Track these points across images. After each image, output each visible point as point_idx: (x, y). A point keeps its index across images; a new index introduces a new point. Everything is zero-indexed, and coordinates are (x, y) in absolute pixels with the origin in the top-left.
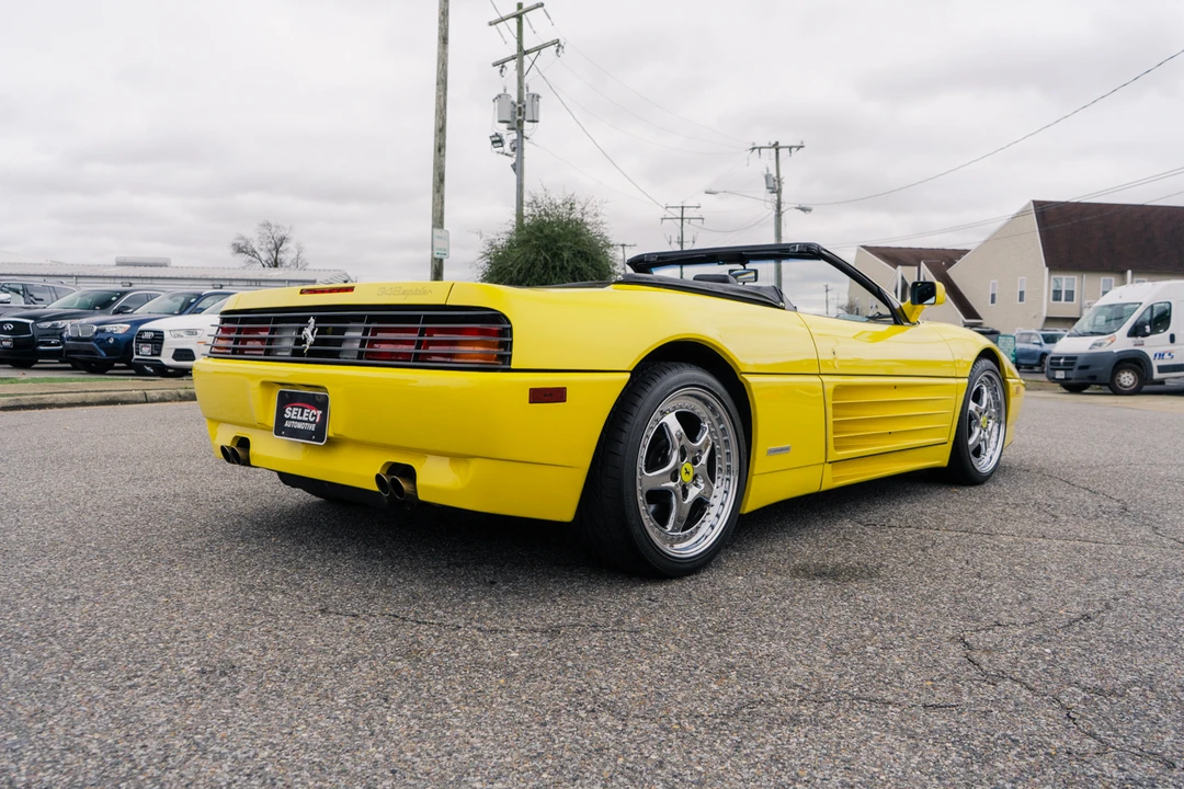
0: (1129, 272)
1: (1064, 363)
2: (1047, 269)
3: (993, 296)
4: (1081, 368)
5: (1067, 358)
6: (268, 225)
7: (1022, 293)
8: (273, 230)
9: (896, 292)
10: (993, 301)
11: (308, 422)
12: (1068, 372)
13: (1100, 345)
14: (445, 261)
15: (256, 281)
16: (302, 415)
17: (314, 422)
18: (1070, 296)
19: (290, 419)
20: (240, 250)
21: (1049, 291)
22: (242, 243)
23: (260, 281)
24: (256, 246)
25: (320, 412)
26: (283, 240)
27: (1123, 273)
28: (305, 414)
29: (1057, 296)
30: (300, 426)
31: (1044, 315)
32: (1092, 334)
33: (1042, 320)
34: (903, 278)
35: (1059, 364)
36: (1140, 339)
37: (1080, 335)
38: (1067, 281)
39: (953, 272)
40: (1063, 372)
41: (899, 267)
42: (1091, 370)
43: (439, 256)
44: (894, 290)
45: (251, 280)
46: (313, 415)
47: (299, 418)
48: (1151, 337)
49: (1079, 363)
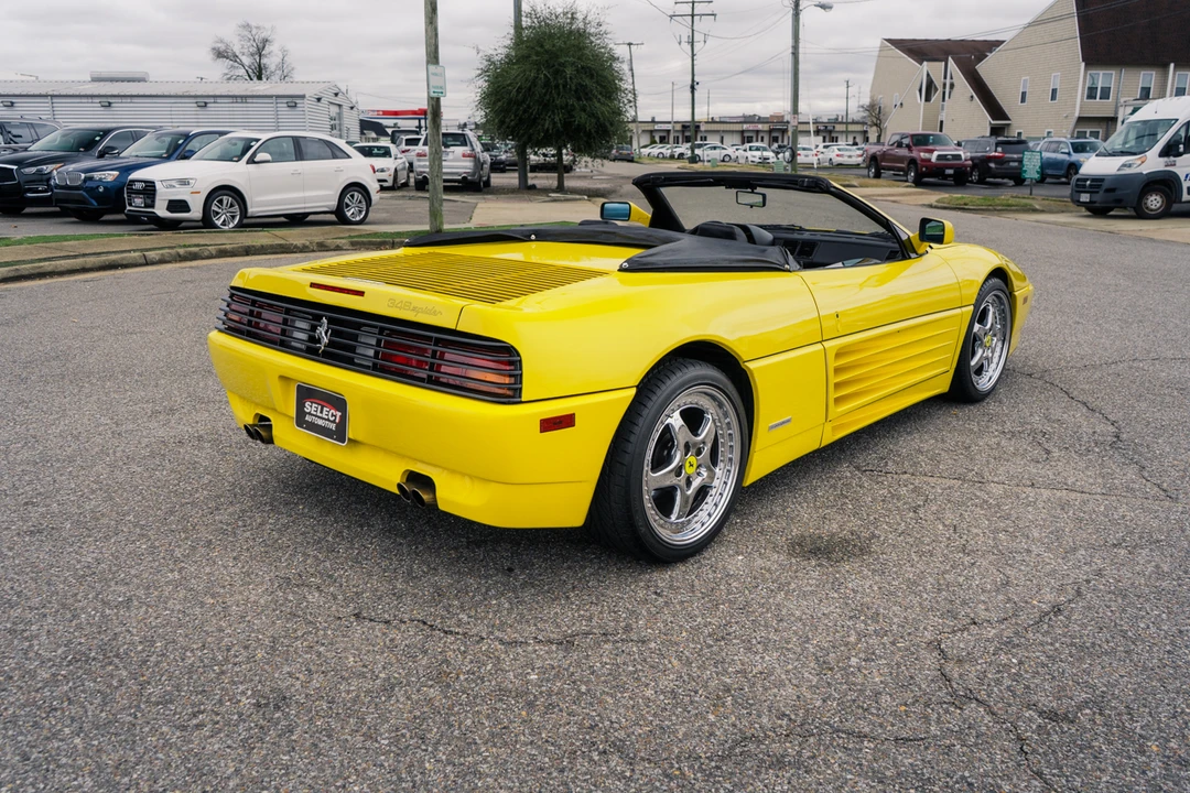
0: (1172, 65)
1: (1090, 185)
2: (1083, 64)
3: (1024, 94)
4: (1108, 191)
5: (1093, 180)
6: (247, 26)
7: (1054, 91)
8: (254, 32)
9: (920, 91)
10: (1023, 100)
11: (328, 420)
12: (1094, 195)
13: (1130, 166)
14: (442, 98)
15: (241, 97)
16: (321, 412)
17: (334, 422)
18: (1106, 94)
19: (310, 413)
20: (220, 54)
21: (1083, 88)
22: (222, 47)
23: (246, 97)
24: (237, 49)
25: (339, 414)
26: (265, 41)
27: (1165, 66)
28: (325, 412)
29: (1091, 93)
30: (320, 422)
31: (1077, 115)
32: (1123, 153)
33: (1074, 120)
34: (928, 75)
35: (1084, 186)
36: (1172, 158)
37: (1110, 155)
38: (1103, 77)
39: (983, 68)
40: (1088, 195)
41: (925, 63)
42: (1118, 192)
43: (435, 95)
44: (918, 88)
45: (236, 97)
46: (332, 415)
47: (319, 414)
48: (1185, 156)
49: (1106, 185)
